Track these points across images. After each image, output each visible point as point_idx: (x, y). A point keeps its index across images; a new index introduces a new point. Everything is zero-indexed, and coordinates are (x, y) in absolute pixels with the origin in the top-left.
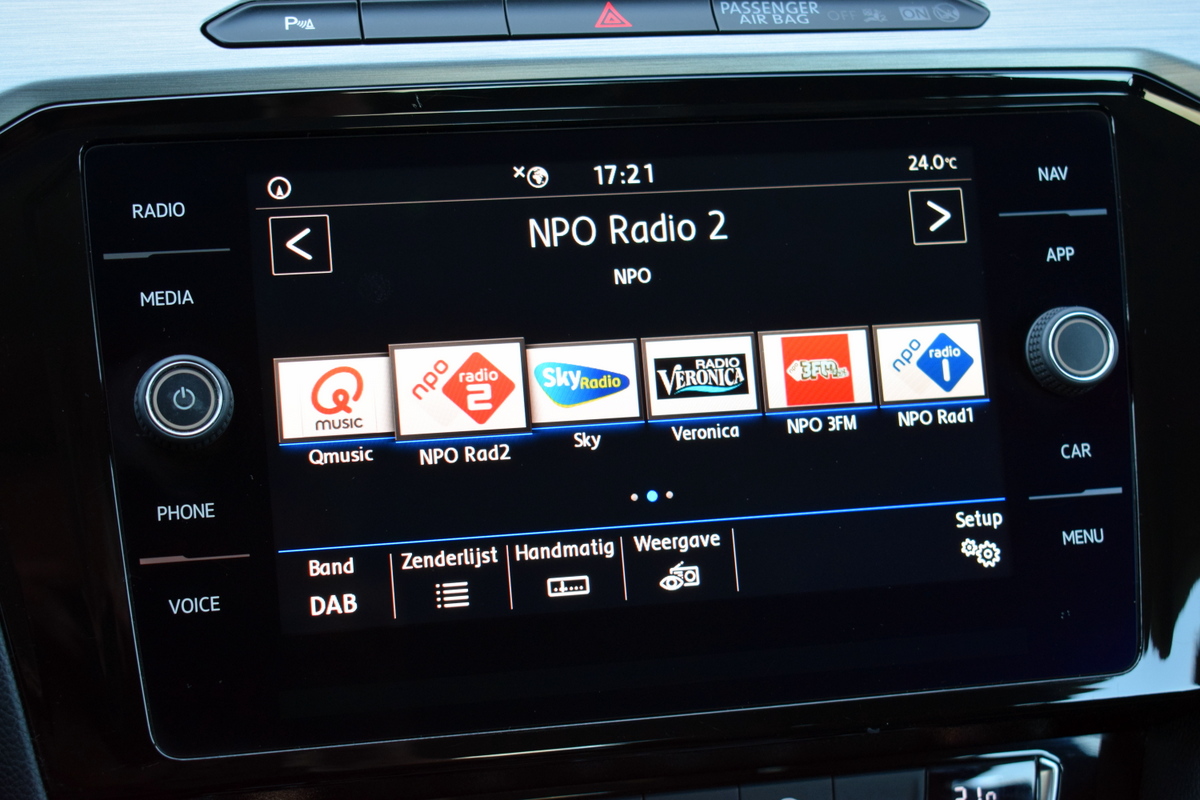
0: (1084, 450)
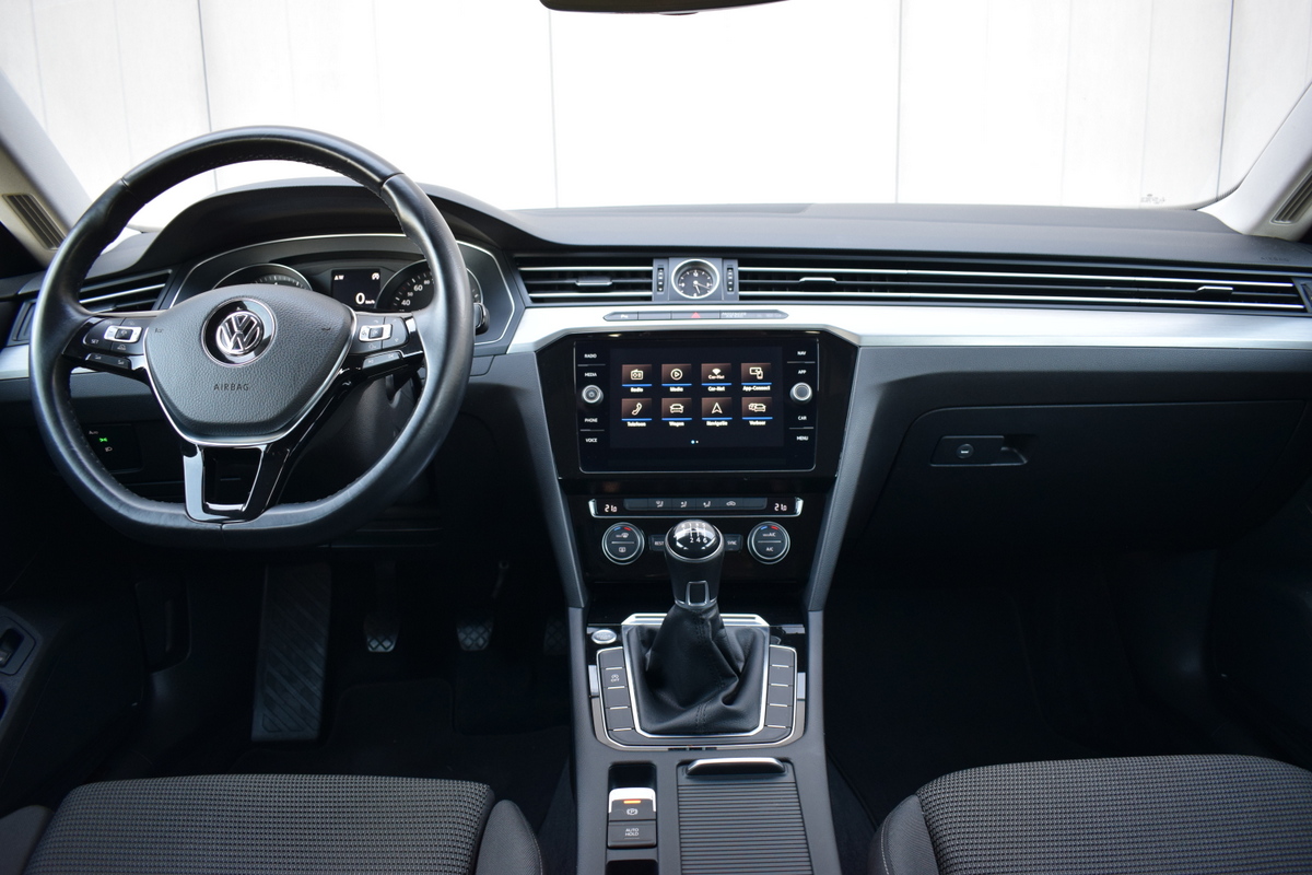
0: (805, 418)
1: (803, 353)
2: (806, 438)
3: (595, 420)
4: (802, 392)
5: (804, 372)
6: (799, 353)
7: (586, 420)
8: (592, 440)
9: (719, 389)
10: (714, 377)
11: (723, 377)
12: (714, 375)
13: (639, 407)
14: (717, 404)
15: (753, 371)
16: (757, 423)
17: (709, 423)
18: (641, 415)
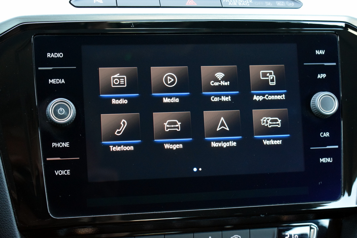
0: (327, 134)
1: (322, 52)
2: (329, 160)
3: (67, 145)
4: (324, 103)
5: (324, 76)
6: (317, 52)
7: (54, 144)
8: (63, 172)
9: (224, 99)
10: (216, 84)
11: (227, 83)
12: (217, 80)
13: (124, 124)
14: (222, 119)
15: (264, 75)
16: (272, 142)
17: (214, 144)
18: (126, 136)
